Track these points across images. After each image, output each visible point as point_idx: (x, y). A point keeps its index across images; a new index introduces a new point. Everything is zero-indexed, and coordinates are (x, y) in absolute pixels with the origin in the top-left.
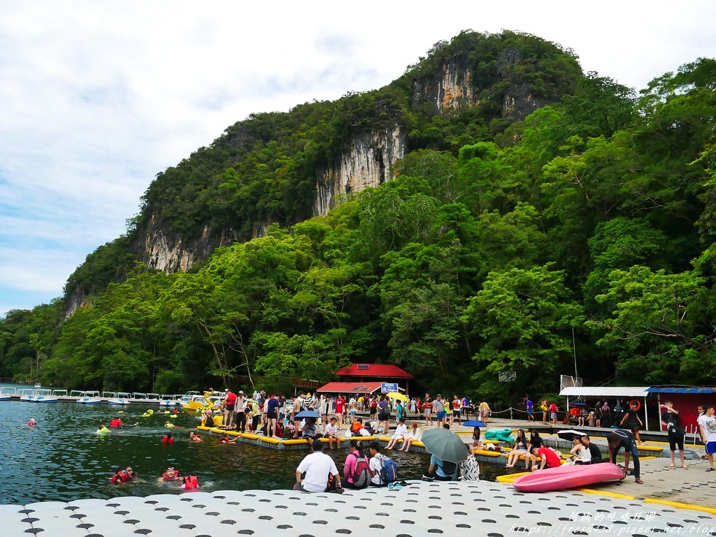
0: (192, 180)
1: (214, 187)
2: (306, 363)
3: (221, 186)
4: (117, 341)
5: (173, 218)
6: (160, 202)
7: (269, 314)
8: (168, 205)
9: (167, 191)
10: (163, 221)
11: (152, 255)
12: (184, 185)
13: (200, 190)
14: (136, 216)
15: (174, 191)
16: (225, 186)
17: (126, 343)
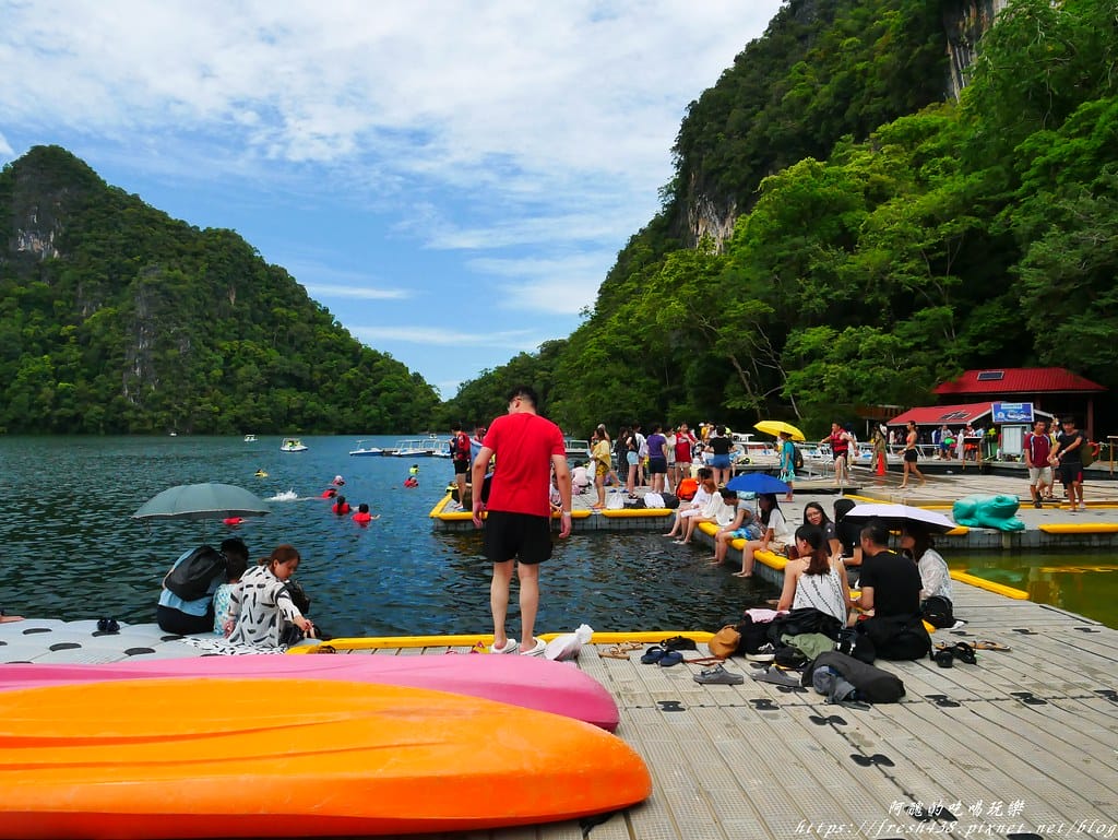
0: (740, 101)
1: (774, 102)
2: (865, 376)
3: (784, 98)
4: (611, 367)
5: (719, 171)
6: (698, 150)
7: (810, 297)
8: (709, 151)
9: (705, 128)
10: (706, 179)
11: (698, 236)
12: (729, 113)
13: (754, 114)
14: (672, 180)
15: (716, 126)
16: (789, 97)
17: (623, 370)
